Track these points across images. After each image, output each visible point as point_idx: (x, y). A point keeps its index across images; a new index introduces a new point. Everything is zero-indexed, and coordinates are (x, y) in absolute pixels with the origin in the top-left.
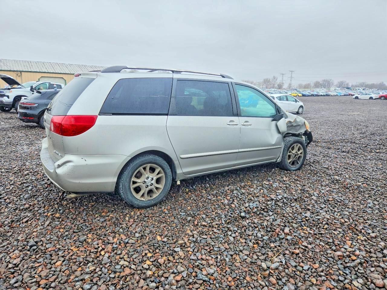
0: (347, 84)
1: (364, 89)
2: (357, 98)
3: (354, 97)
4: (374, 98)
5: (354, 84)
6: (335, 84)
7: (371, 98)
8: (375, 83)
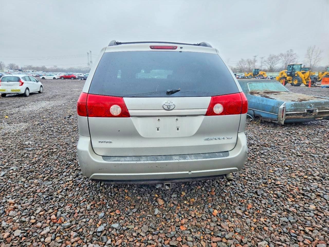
0: (17, 67)
1: (33, 72)
2: (43, 78)
3: (41, 77)
4: (56, 78)
5: (23, 66)
6: (6, 67)
7: (54, 78)
8: (39, 66)
